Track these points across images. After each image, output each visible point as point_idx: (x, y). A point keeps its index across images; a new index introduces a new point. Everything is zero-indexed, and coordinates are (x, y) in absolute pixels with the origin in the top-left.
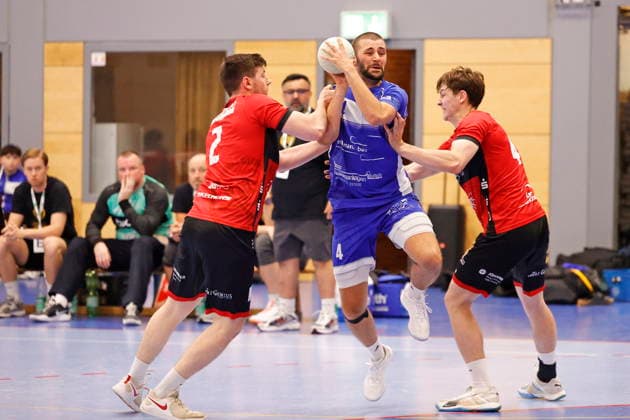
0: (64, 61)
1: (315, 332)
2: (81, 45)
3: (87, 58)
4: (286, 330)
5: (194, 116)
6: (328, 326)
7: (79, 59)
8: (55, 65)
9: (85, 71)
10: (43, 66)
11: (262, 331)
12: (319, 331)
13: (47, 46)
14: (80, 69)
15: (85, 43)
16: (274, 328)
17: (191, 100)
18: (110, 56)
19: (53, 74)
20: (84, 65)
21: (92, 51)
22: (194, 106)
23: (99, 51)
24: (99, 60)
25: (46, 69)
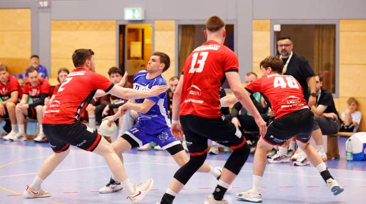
0: (262, 29)
1: (295, 165)
2: (269, 21)
3: (272, 27)
4: (283, 163)
5: (322, 56)
6: (303, 162)
7: (269, 28)
8: (258, 30)
9: (271, 33)
10: (252, 31)
11: (270, 163)
12: (297, 164)
13: (254, 22)
14: (269, 33)
15: (271, 20)
16: (276, 161)
17: (320, 47)
18: (282, 26)
19: (257, 35)
20: (270, 31)
21: (274, 24)
22: (322, 50)
23: (277, 24)
24: (277, 28)
25: (254, 32)
